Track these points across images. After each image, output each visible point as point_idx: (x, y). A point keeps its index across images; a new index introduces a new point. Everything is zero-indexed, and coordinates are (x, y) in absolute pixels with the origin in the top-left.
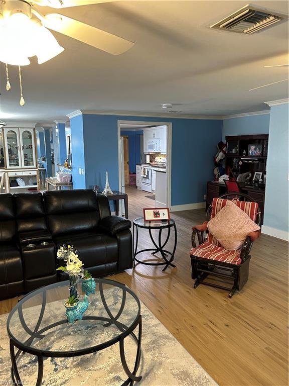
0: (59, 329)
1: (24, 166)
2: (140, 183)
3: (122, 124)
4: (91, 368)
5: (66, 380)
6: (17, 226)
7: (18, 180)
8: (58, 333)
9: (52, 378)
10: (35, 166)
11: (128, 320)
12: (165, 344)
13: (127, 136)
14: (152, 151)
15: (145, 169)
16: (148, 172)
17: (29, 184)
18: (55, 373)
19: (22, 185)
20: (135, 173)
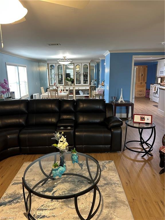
0: (65, 177)
1: (83, 84)
2: (151, 96)
3: (135, 58)
4: (70, 206)
5: (54, 208)
6: (59, 117)
7: (80, 92)
8: (63, 180)
9: (48, 204)
10: (88, 84)
11: (104, 183)
12: (120, 207)
13: (147, 66)
14: (162, 75)
15: (155, 87)
16: (157, 89)
17: (85, 94)
18: (51, 202)
19: (82, 94)
20: (150, 90)
